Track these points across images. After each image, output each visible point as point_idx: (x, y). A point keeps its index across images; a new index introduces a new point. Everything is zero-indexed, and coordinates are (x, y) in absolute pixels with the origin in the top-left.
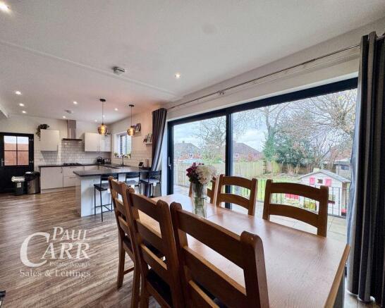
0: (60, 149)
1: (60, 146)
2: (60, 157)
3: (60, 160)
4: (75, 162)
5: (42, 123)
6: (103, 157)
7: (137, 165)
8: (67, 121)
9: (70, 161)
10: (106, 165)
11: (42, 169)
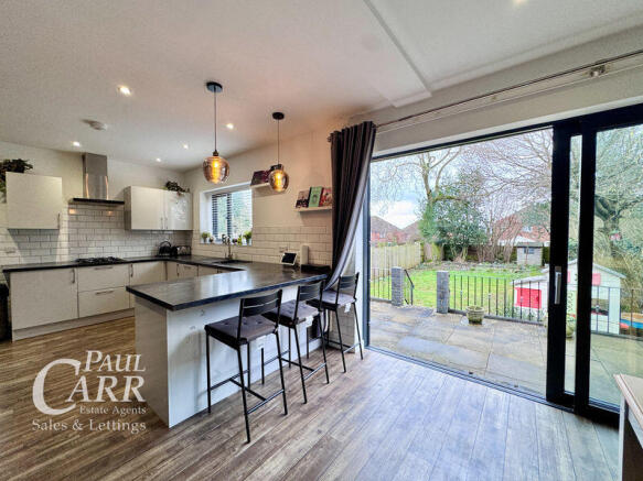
0: (65, 224)
1: (65, 218)
2: (65, 244)
3: (66, 251)
4: (106, 256)
5: (12, 158)
6: (173, 242)
7: (278, 260)
8: (83, 157)
9: (92, 253)
10: (180, 259)
11: (13, 276)
